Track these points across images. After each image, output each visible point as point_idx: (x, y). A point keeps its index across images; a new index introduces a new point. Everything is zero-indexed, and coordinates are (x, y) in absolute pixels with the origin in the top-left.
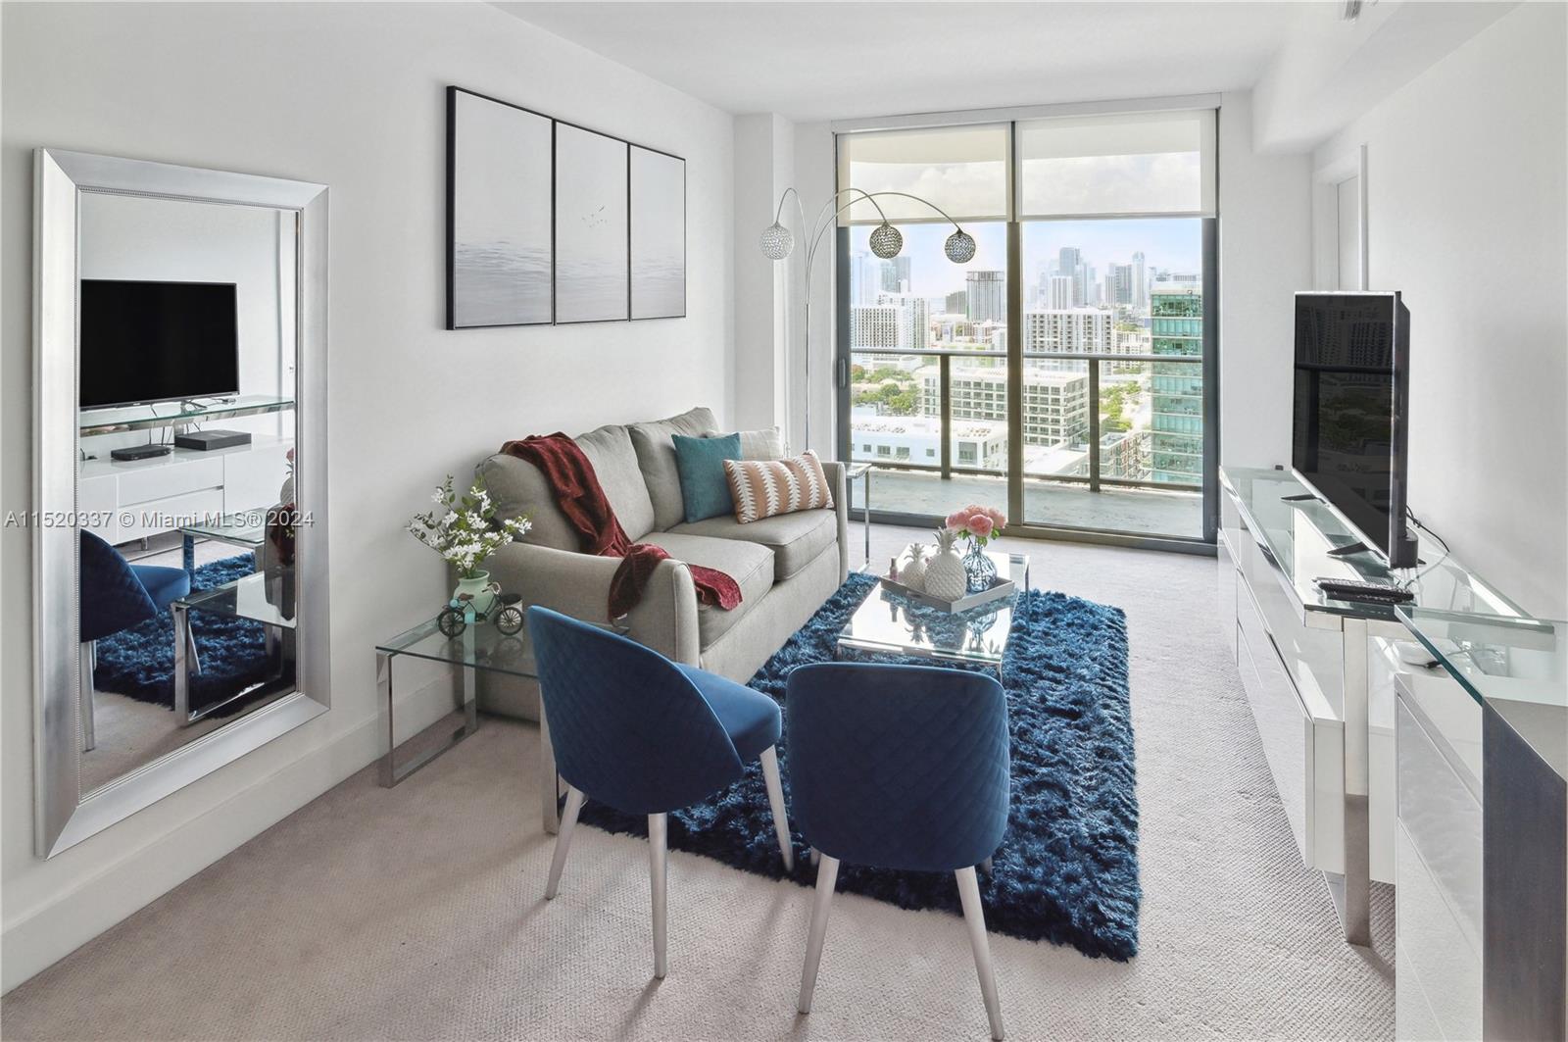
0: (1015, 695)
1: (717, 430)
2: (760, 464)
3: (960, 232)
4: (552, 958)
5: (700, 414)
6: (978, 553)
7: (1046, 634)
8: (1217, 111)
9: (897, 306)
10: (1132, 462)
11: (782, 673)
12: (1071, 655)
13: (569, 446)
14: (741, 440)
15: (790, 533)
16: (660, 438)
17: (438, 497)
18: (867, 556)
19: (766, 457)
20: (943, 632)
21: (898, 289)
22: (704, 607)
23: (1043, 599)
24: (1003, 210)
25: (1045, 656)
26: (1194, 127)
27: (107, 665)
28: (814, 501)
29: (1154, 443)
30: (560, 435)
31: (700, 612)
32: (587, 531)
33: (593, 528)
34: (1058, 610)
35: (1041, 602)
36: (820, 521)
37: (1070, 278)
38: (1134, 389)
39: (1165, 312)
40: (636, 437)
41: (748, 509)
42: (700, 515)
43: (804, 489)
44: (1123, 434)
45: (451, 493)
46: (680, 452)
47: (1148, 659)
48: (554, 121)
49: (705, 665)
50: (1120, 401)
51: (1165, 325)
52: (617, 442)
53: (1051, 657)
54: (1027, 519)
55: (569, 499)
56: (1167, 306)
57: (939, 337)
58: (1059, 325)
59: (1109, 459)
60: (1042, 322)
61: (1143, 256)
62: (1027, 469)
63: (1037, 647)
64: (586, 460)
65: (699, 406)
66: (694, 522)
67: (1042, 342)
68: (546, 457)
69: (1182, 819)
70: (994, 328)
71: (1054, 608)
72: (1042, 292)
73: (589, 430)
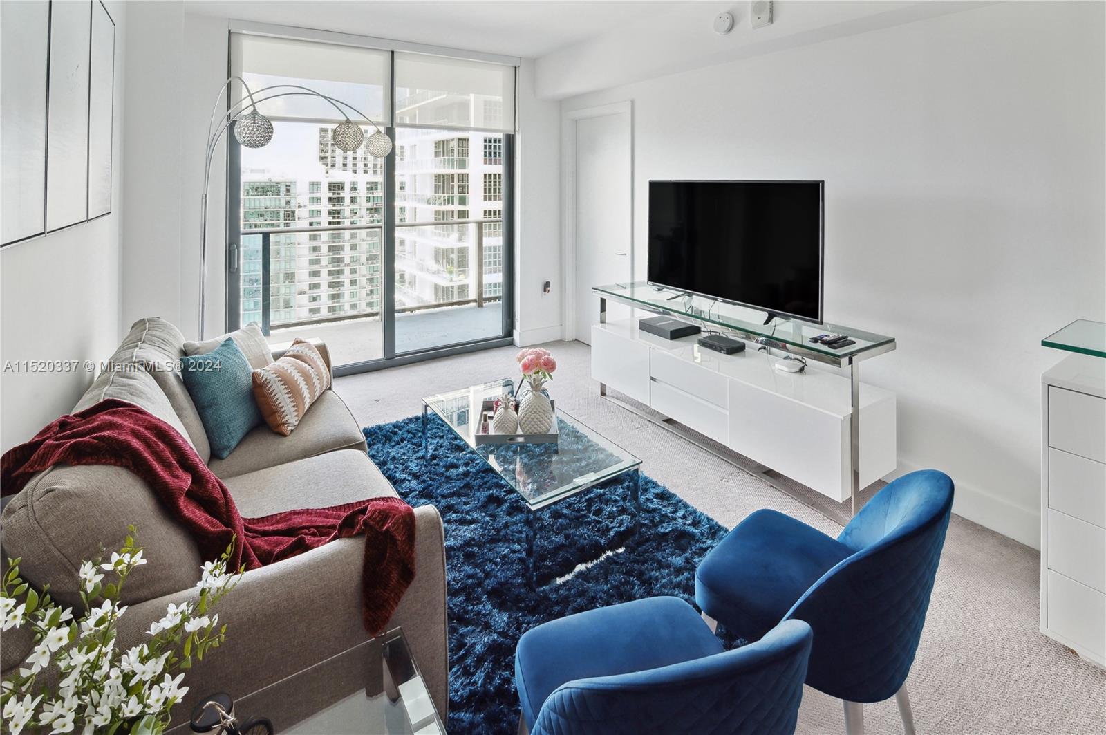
8: (515, 68)
32: (217, 529)
39: (253, 194)
41: (291, 417)
51: (253, 202)
55: (182, 497)
56: (254, 190)
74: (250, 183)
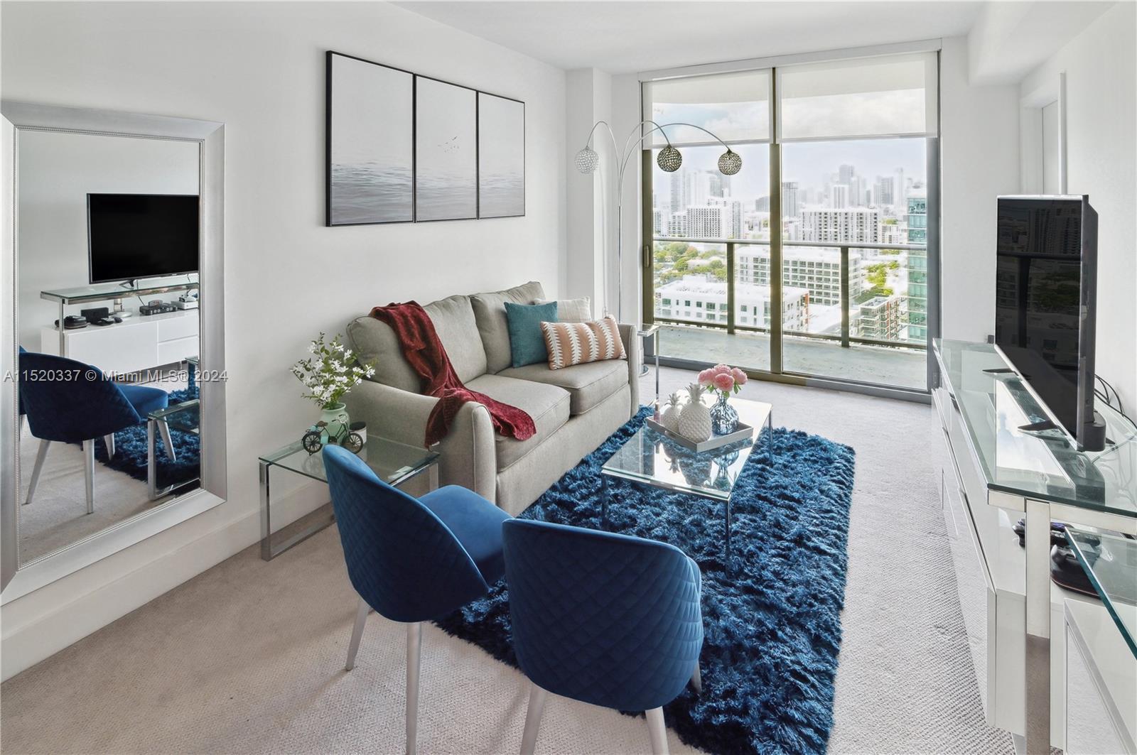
0: (751, 520)
1: (543, 297)
2: (568, 326)
3: (729, 152)
4: (333, 726)
5: (533, 287)
6: (723, 404)
7: (785, 466)
8: (939, 52)
9: (720, 206)
10: (893, 318)
11: (571, 487)
12: (803, 486)
13: (418, 311)
14: (558, 307)
15: (585, 379)
16: (494, 305)
17: (312, 348)
18: (657, 393)
19: (574, 320)
20: (702, 461)
21: (722, 195)
22: (501, 438)
23: (788, 436)
24: (767, 135)
25: (781, 486)
26: (920, 66)
27: (122, 451)
28: (610, 353)
29: (910, 305)
30: (413, 303)
31: (497, 442)
32: (424, 375)
33: (430, 373)
34: (798, 447)
35: (786, 438)
36: (613, 369)
37: (846, 187)
38: (895, 265)
39: (918, 211)
40: (476, 303)
41: (557, 359)
42: (522, 362)
43: (602, 344)
44: (886, 298)
45: (322, 346)
46: (510, 315)
47: (869, 493)
48: (415, 76)
49: (502, 483)
50: (884, 274)
51: (918, 219)
52: (459, 307)
53: (785, 488)
54: (786, 368)
55: (412, 351)
56: (920, 206)
57: (751, 228)
58: (838, 220)
59: (876, 316)
60: (826, 217)
61: (902, 170)
62: (785, 327)
63: (776, 478)
64: (430, 322)
65: (533, 281)
66: (517, 367)
67: (826, 232)
68: (397, 320)
69: (881, 649)
70: (791, 222)
71: (796, 445)
72: (826, 196)
73: (439, 298)
74: (914, 199)
